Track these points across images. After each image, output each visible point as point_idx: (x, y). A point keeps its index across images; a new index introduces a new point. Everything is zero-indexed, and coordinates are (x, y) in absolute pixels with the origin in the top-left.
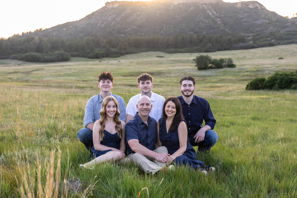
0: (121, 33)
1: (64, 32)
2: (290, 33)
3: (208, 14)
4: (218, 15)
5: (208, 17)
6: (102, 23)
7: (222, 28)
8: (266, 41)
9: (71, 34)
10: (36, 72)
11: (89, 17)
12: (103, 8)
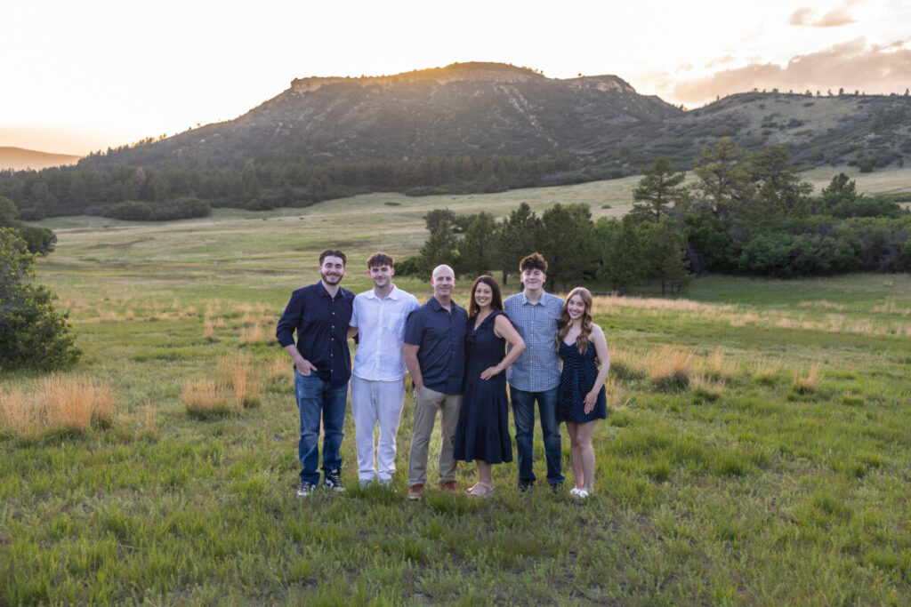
0: (325, 151)
1: (202, 147)
2: (660, 149)
3: (512, 104)
4: (531, 107)
5: (510, 112)
6: (285, 127)
7: (538, 135)
8: (611, 166)
9: (217, 153)
10: (140, 245)
11: (255, 113)
12: (287, 93)
